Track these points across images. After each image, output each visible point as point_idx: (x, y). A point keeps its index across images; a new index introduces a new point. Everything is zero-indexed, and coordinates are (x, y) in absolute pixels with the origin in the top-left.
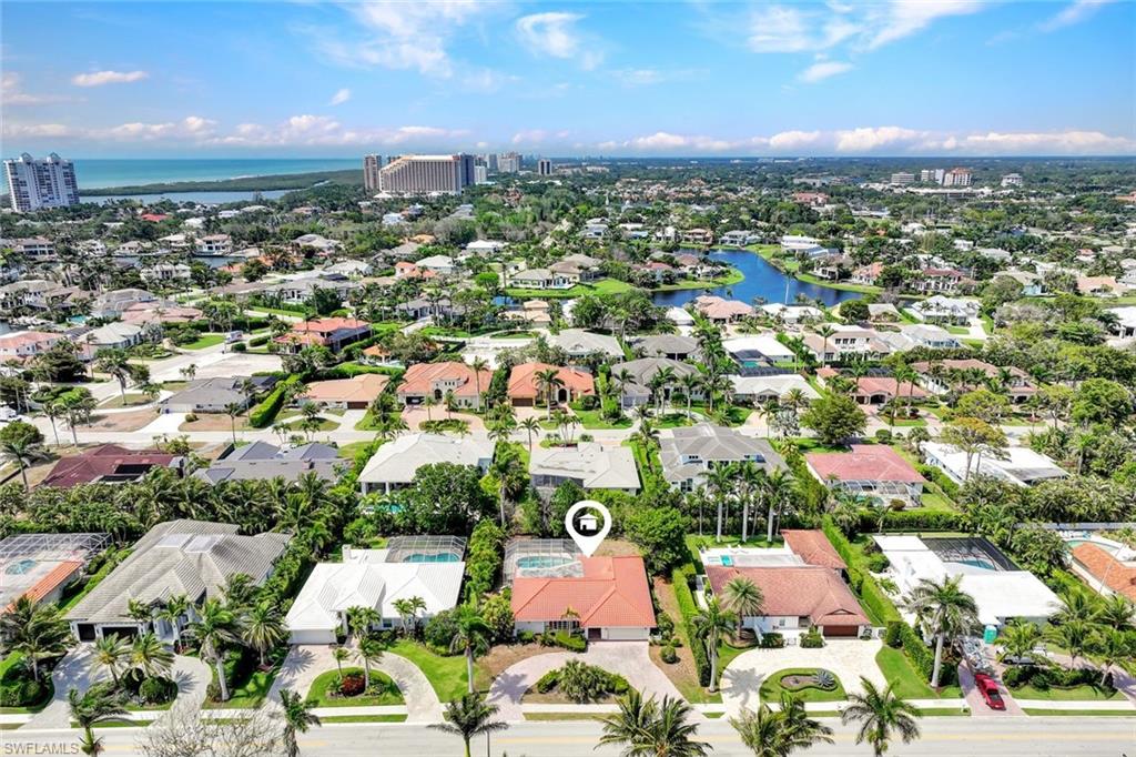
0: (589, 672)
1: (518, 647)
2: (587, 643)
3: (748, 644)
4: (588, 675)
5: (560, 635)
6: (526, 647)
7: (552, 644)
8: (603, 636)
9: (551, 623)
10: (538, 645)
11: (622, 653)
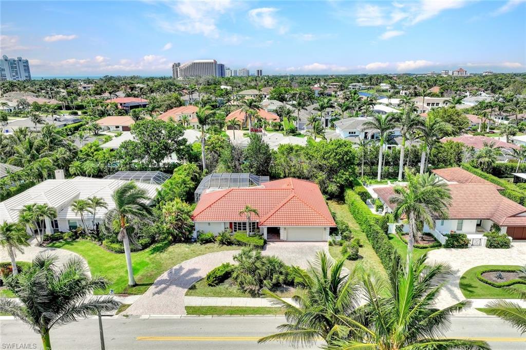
0: (264, 260)
1: (197, 246)
2: (265, 242)
3: (431, 244)
4: (263, 264)
5: (238, 235)
6: (204, 246)
7: (230, 243)
8: (282, 237)
9: (231, 223)
10: (216, 244)
11: (301, 251)
